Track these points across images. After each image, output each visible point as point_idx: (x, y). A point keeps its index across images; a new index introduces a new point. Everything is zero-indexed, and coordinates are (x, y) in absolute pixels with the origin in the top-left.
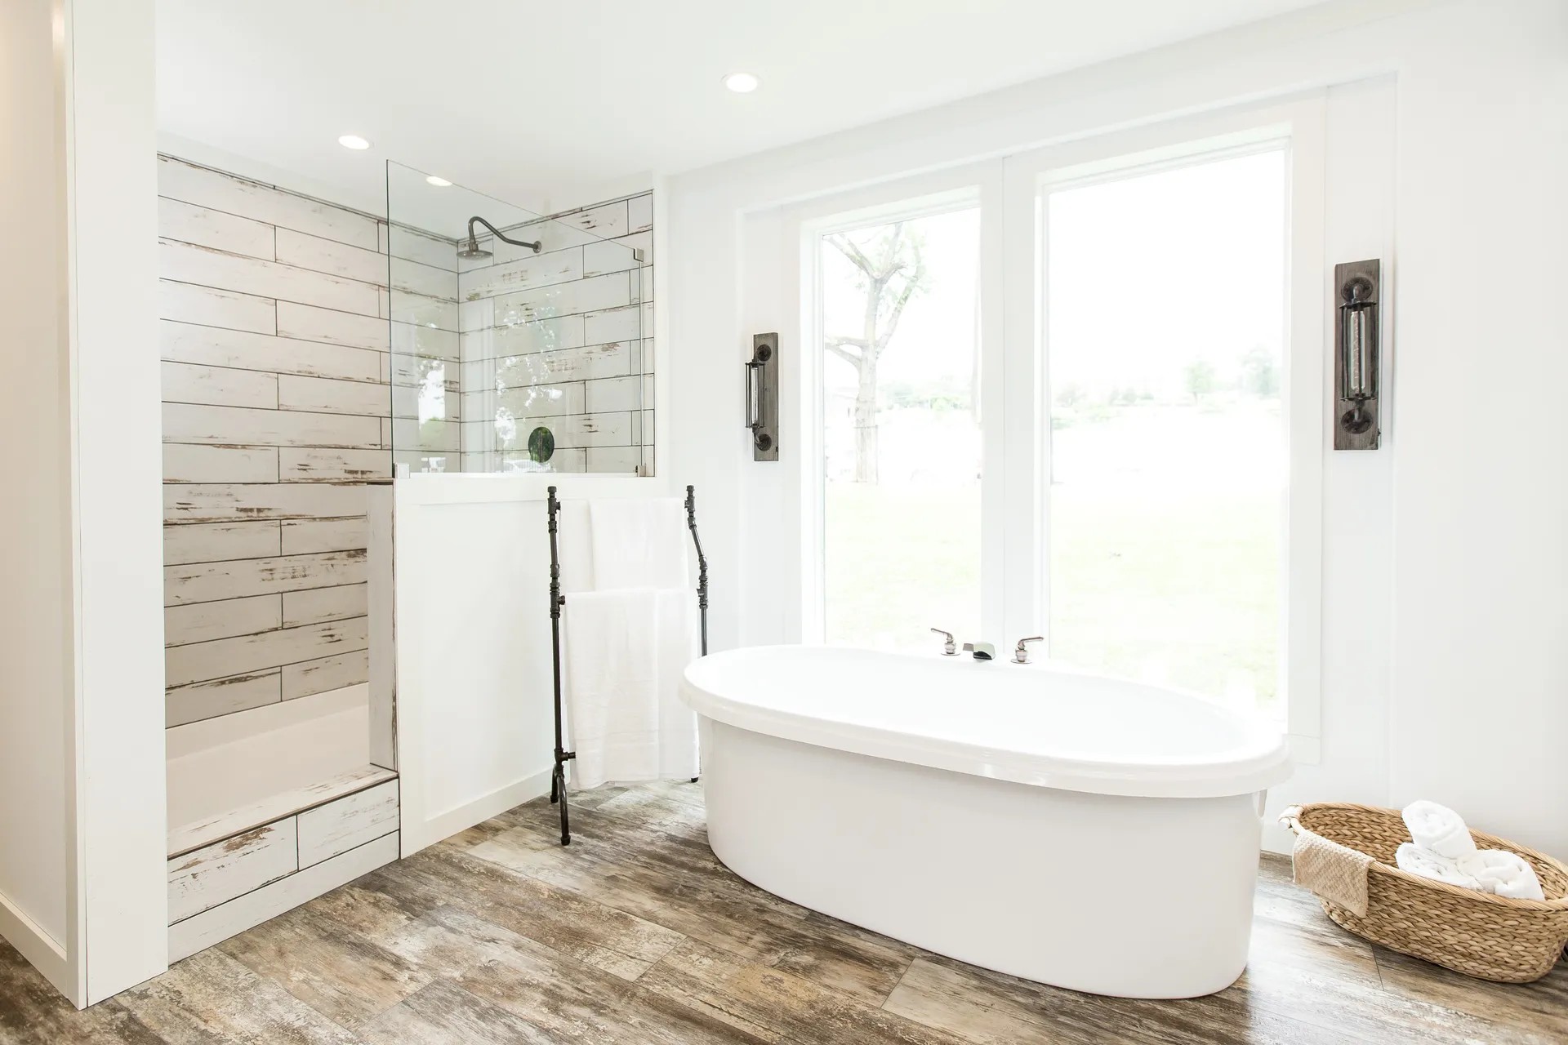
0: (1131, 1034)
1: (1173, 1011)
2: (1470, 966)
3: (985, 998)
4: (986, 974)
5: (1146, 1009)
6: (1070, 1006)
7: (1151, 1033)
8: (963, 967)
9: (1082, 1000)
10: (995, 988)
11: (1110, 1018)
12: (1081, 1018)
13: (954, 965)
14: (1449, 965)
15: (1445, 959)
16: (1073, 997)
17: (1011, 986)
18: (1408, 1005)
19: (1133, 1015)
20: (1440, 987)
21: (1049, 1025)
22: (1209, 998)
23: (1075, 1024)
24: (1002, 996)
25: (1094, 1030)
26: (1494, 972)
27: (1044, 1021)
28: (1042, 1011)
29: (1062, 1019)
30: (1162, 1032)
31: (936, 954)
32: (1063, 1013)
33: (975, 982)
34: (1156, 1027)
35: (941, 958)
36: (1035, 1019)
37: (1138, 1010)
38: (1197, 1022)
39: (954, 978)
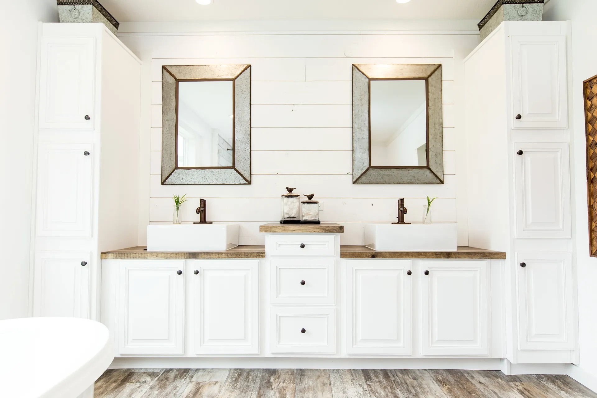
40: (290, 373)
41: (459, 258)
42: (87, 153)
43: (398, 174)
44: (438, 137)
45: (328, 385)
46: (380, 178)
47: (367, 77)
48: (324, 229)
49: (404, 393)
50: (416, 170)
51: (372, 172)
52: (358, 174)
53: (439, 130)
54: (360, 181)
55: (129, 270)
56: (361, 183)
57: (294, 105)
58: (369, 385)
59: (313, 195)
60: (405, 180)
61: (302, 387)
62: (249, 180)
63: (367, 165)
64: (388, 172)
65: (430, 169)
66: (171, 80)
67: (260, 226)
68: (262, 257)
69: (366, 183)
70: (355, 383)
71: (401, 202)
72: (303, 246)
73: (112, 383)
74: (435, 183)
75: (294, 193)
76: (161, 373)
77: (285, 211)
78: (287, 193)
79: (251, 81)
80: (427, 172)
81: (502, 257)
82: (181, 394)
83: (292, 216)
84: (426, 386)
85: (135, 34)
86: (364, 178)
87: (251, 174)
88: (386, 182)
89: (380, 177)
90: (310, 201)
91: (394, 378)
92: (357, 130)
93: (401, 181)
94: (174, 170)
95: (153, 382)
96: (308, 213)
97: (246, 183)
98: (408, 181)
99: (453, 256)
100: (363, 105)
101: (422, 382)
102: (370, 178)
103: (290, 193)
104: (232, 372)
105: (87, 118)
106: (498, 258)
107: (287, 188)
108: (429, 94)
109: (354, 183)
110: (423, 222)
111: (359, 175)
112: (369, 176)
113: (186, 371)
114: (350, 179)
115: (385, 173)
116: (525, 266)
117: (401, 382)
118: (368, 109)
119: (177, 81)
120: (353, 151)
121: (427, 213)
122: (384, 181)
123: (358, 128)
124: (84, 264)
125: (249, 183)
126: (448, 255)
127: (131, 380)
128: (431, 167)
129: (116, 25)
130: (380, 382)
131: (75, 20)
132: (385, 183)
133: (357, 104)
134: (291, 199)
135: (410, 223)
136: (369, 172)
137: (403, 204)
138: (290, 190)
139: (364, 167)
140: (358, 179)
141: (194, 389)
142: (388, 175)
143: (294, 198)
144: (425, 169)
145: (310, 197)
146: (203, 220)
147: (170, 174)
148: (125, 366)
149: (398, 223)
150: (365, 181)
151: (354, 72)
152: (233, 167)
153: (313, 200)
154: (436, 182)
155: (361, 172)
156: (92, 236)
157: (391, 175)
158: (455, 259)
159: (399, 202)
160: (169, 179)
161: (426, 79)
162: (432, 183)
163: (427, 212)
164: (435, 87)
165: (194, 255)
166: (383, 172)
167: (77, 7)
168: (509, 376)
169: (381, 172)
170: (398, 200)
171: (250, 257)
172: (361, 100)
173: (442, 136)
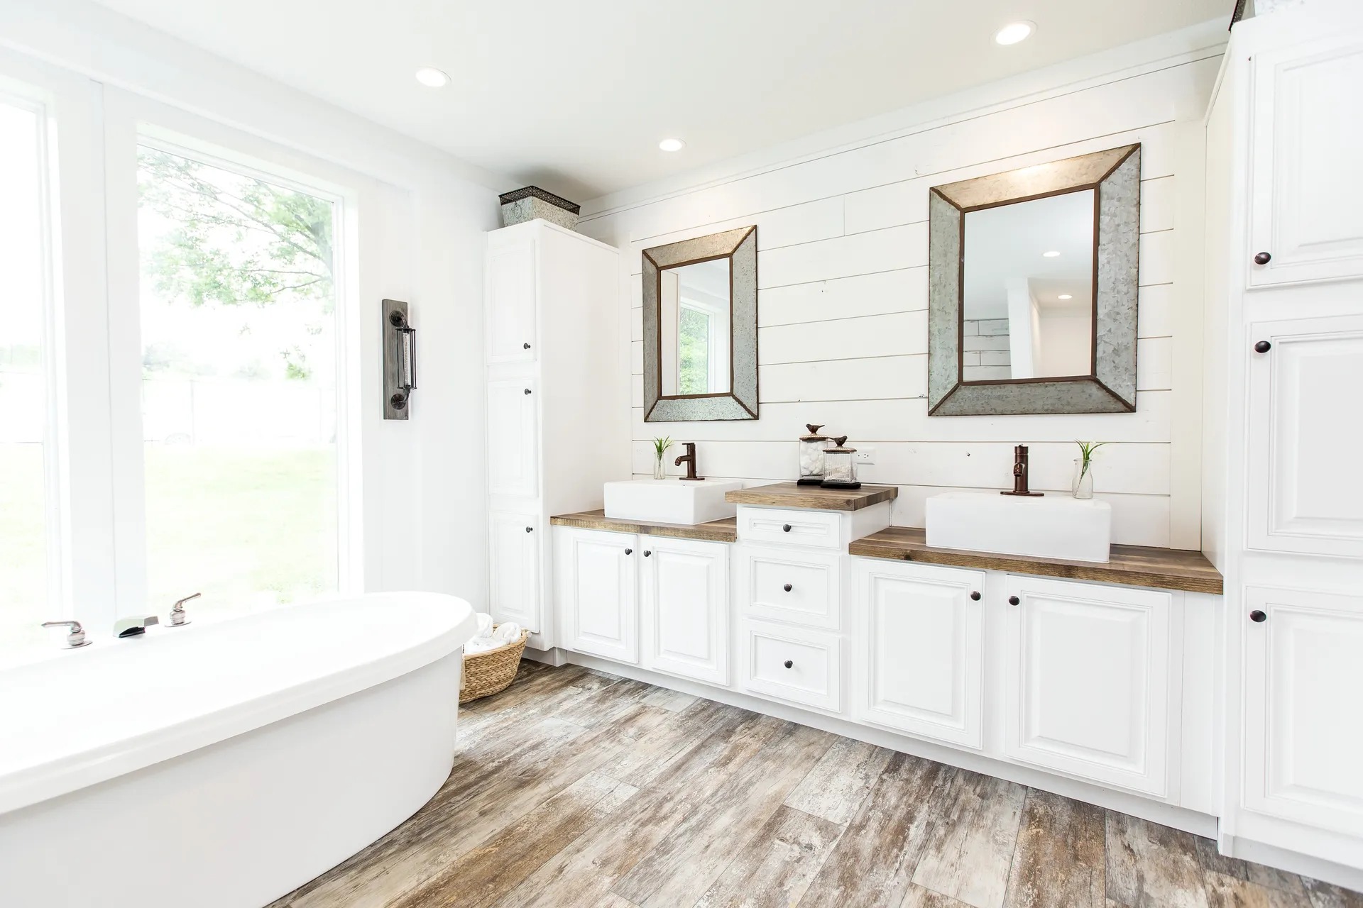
0: (457, 810)
1: (453, 787)
2: (498, 687)
3: (374, 871)
4: (349, 863)
5: (443, 796)
6: (417, 829)
7: (462, 802)
8: (329, 875)
9: (415, 821)
10: (370, 861)
11: (439, 815)
12: (430, 827)
13: (322, 881)
14: (490, 693)
15: (489, 691)
16: (409, 825)
17: (374, 853)
18: (501, 716)
19: (443, 804)
20: (497, 703)
21: (425, 843)
22: (454, 770)
23: (432, 831)
24: (380, 860)
25: (442, 825)
26: (505, 685)
27: (421, 845)
28: (410, 843)
29: (424, 836)
30: (464, 797)
31: (298, 889)
32: (420, 834)
33: (353, 872)
34: (459, 798)
35: (305, 887)
36: (415, 849)
37: (441, 800)
38: (465, 782)
39: (339, 883)
40: (774, 726)
41: (1095, 579)
42: (528, 392)
43: (1021, 394)
44: (1124, 310)
45: (814, 760)
46: (982, 404)
47: (957, 207)
48: (820, 503)
49: (933, 813)
50: (1062, 384)
51: (965, 392)
52: (937, 399)
53: (1125, 294)
54: (941, 410)
55: (577, 542)
56: (944, 413)
57: (825, 281)
58: (882, 781)
59: (845, 439)
60: (1039, 405)
61: (770, 751)
62: (755, 412)
63: (955, 380)
64: (998, 391)
65: (1098, 382)
66: (652, 269)
67: (726, 494)
68: (731, 540)
69: (954, 413)
70: (861, 770)
71: (1022, 453)
72: (787, 529)
73: (557, 681)
74: (1114, 411)
75: (820, 433)
76: (616, 682)
77: (803, 464)
78: (808, 434)
79: (757, 252)
80: (1093, 389)
81: (1214, 590)
82: (614, 715)
83: (814, 473)
84: (991, 816)
85: (613, 211)
86: (948, 406)
87: (758, 403)
88: (996, 411)
89: (983, 402)
90: (839, 449)
91: (941, 783)
92: (938, 313)
93: (1030, 408)
94: (657, 401)
95: (599, 691)
96: (837, 469)
97: (751, 417)
98: (1046, 407)
99: (1081, 574)
100: (948, 264)
101: (991, 806)
102: (962, 404)
103: (813, 434)
104: (699, 702)
105: (527, 346)
106: (1202, 591)
107: (808, 426)
108: (1101, 217)
109: (930, 414)
110: (1074, 493)
111: (940, 399)
112: (960, 400)
113: (646, 686)
114: (923, 407)
115: (992, 392)
116: (1265, 619)
117: (949, 793)
118: (957, 271)
119: (659, 269)
120: (929, 353)
121: (1082, 475)
122: (992, 409)
123: (939, 310)
124: (529, 530)
125: (756, 417)
126: (1068, 571)
127: (576, 683)
128: (1100, 377)
129: (575, 209)
130: (908, 781)
131: (519, 220)
132: (993, 412)
133: (938, 263)
134: (814, 445)
135: (1042, 495)
136: (958, 393)
137: (1027, 456)
138: (813, 429)
139: (949, 384)
140: (937, 406)
141: (633, 713)
142: (999, 398)
143: (819, 443)
144: (1086, 382)
145: (840, 442)
146: (692, 475)
147: (653, 408)
148: (584, 664)
149: (1014, 493)
150: (954, 409)
151: (934, 201)
152: (731, 394)
153: (846, 446)
154: (1115, 408)
155: (944, 393)
156: (538, 496)
157: (1007, 397)
158: (1084, 580)
159: (1016, 452)
160: (652, 414)
161: (1096, 187)
162: (1104, 411)
163: (1083, 473)
164: (1119, 200)
165: (645, 529)
166: (988, 391)
167: (519, 202)
168: (1227, 858)
169: (983, 392)
170: (1016, 448)
171: (715, 539)
172: (945, 255)
173: (1135, 307)
